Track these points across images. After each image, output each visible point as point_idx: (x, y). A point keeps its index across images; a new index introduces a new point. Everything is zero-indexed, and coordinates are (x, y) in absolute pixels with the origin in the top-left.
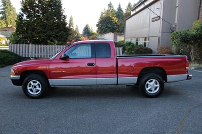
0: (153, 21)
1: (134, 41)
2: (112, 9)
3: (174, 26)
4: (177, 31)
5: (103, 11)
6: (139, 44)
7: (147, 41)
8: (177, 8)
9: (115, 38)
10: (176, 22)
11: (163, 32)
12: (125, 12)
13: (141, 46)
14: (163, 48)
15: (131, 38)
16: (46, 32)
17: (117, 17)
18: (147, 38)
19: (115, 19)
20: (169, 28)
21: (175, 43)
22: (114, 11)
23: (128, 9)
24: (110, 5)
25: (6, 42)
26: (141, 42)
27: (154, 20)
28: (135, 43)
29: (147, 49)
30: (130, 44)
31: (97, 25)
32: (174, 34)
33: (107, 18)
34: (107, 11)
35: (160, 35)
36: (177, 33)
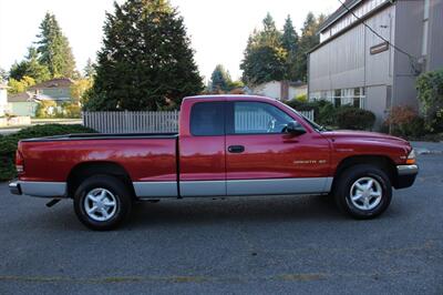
0: (372, 54)
1: (331, 98)
2: (272, 29)
3: (420, 61)
4: (428, 72)
5: (253, 36)
6: (344, 103)
7: (361, 96)
8: (426, 23)
9: (284, 92)
10: (425, 52)
11: (397, 76)
12: (300, 34)
13: (348, 106)
14: (399, 109)
15: (324, 91)
16: (157, 86)
17: (283, 46)
18: (361, 90)
19: (281, 52)
20: (410, 66)
21: (426, 97)
22: (278, 33)
23: (307, 29)
24: (268, 21)
25: (55, 110)
26: (347, 98)
27: (375, 51)
28: (333, 102)
29: (363, 113)
30: (323, 103)
31: (242, 67)
32: (424, 78)
33: (262, 49)
34: (262, 34)
35: (390, 82)
36: (431, 76)
